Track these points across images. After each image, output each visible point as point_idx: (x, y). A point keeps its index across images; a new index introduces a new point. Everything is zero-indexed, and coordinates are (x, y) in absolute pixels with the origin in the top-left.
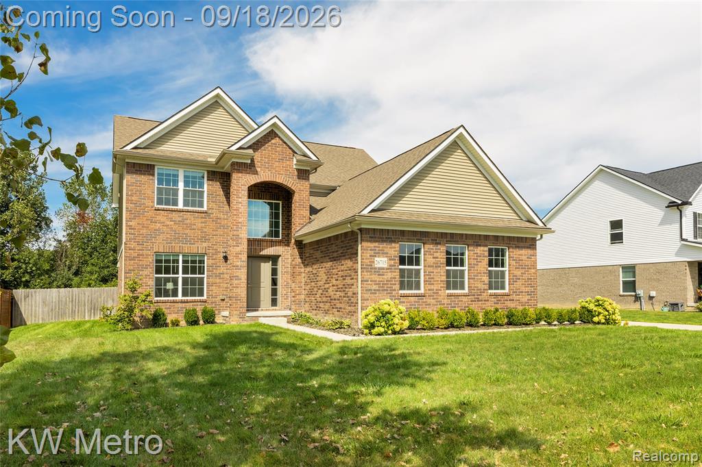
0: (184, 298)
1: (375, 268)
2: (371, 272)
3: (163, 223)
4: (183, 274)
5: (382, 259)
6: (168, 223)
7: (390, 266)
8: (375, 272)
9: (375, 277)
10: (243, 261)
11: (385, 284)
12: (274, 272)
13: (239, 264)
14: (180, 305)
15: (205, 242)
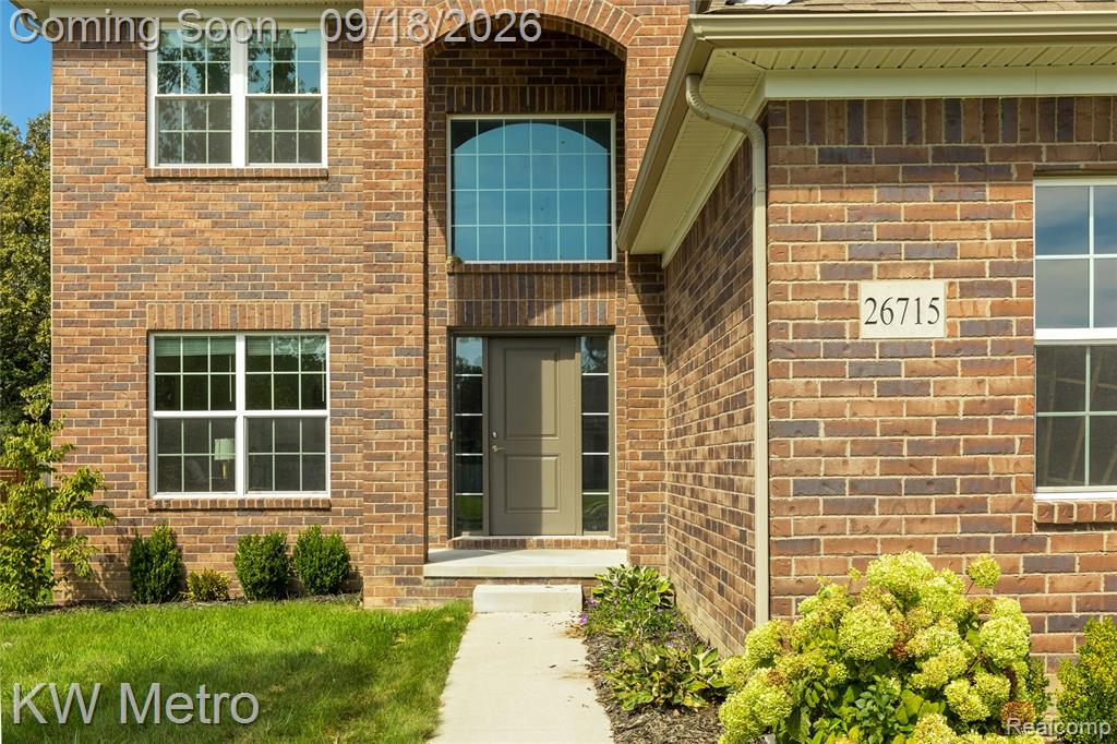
0: (255, 495)
1: (868, 348)
2: (837, 371)
3: (177, 223)
4: (248, 407)
5: (913, 288)
6: (194, 224)
7: (968, 329)
8: (859, 371)
9: (867, 407)
10: (409, 352)
11: (938, 448)
12: (594, 393)
13: (391, 361)
14: (239, 520)
15: (324, 287)
